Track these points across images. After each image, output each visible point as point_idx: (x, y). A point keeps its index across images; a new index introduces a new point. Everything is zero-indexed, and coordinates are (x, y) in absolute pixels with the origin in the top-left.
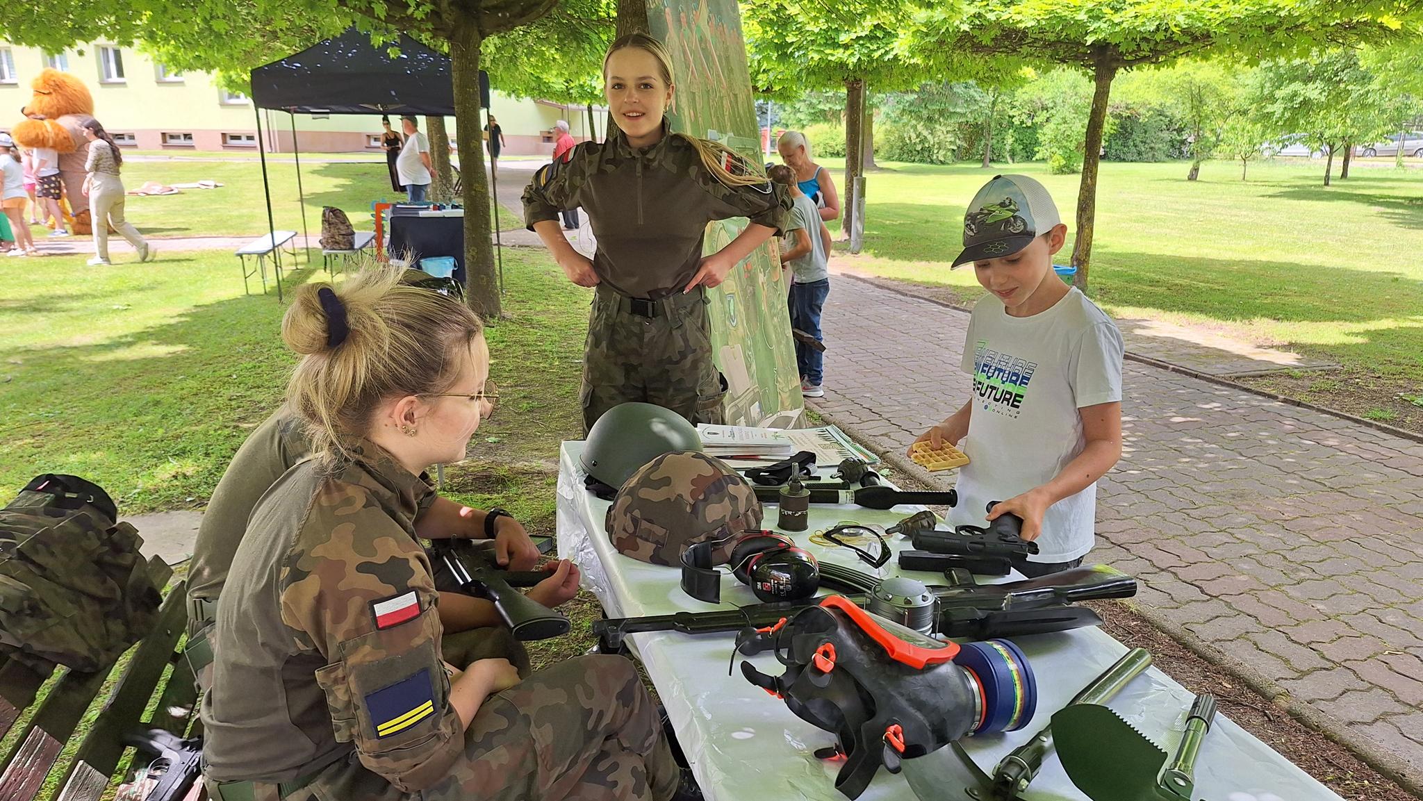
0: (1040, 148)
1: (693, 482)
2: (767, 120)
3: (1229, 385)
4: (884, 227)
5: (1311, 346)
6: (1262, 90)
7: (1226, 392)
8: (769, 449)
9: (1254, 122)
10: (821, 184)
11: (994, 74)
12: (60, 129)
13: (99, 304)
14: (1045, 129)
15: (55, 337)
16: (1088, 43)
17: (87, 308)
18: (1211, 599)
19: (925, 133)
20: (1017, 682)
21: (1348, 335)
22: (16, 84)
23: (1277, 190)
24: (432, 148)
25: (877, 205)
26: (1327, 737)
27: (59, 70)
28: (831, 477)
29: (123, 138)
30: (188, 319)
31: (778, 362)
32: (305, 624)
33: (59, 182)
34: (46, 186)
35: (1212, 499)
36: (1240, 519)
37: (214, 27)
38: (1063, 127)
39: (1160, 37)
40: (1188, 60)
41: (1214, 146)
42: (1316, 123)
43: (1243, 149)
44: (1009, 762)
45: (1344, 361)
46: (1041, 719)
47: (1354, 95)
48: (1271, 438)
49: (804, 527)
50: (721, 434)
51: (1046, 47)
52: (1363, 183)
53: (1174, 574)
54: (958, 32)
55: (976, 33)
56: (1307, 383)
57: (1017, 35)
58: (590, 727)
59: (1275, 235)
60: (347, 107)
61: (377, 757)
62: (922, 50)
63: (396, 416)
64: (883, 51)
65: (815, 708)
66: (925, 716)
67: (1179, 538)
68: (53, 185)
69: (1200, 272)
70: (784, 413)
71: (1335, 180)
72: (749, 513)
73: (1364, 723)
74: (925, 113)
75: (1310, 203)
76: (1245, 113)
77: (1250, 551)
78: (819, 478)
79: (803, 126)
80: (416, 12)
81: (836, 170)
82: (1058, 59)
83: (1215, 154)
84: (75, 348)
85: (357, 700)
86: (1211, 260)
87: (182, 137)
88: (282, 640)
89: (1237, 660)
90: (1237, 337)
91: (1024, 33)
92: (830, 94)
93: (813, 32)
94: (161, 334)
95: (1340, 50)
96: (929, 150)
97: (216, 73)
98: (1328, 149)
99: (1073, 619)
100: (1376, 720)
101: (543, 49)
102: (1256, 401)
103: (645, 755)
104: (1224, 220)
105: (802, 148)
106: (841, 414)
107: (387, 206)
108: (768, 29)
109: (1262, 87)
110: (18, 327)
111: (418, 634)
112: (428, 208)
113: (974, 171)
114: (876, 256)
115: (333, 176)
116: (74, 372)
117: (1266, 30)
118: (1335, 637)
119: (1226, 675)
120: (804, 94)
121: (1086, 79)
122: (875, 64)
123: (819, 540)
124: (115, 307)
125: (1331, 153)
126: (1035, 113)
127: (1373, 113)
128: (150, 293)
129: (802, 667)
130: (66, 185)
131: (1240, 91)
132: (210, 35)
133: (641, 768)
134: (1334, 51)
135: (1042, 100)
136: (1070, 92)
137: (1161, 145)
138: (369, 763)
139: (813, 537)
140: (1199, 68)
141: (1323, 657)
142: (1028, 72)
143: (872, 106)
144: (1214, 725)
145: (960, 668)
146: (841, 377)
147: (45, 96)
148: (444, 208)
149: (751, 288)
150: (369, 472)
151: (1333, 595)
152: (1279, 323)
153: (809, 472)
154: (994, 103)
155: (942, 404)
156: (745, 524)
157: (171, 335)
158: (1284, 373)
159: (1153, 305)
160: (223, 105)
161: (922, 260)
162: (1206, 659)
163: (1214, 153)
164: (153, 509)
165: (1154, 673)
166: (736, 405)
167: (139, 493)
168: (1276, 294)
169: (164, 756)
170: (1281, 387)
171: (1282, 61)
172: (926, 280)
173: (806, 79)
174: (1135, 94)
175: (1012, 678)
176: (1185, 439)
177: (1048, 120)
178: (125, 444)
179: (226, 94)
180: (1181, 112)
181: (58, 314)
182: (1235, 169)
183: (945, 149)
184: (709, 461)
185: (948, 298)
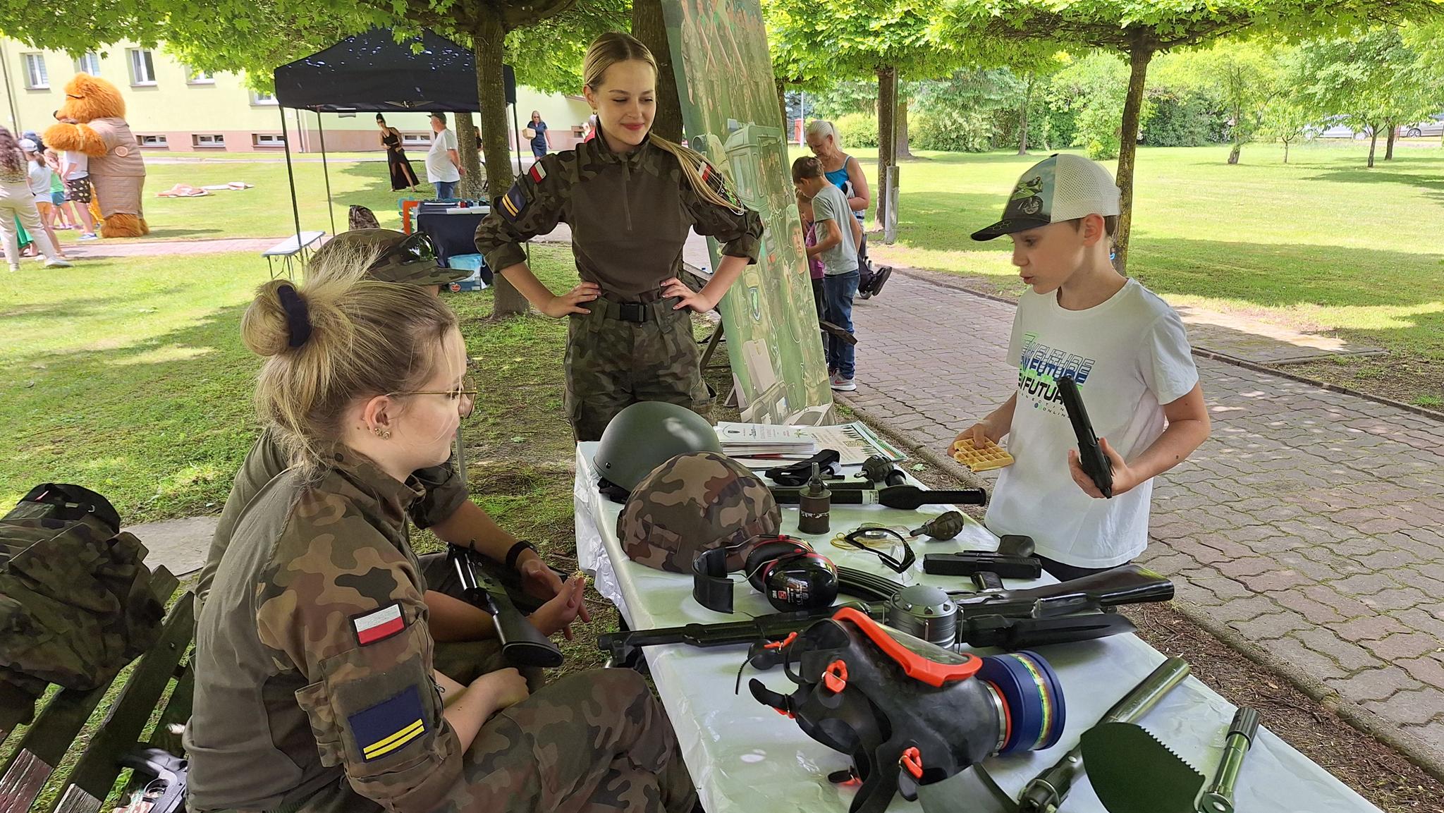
0: (1078, 134)
1: (707, 485)
2: (800, 111)
3: (1272, 373)
4: (918, 216)
5: (1357, 331)
6: (1303, 71)
7: (1269, 379)
8: (791, 448)
9: (1296, 104)
10: (850, 173)
11: (1029, 60)
12: (91, 133)
13: (126, 308)
14: (1082, 115)
15: (80, 341)
16: (1123, 26)
17: (113, 311)
18: (1255, 596)
19: (961, 120)
20: (1044, 698)
21: (1395, 319)
22: (48, 89)
23: (1320, 172)
24: (460, 145)
25: (912, 194)
26: (1379, 740)
27: (90, 74)
28: (855, 476)
29: (155, 140)
30: (214, 321)
31: (805, 357)
32: (282, 643)
33: (88, 186)
34: (75, 190)
35: (1255, 491)
36: (1286, 512)
37: (237, 26)
38: (1100, 113)
39: (1196, 17)
40: (1226, 41)
41: (1255, 129)
42: (1359, 104)
43: (1285, 131)
44: (1035, 786)
45: (1391, 346)
46: (1071, 735)
47: (1398, 75)
48: (1316, 426)
49: (827, 530)
50: (742, 432)
51: (1080, 31)
52: (1408, 164)
53: (1219, 570)
54: (989, 17)
55: (1009, 17)
56: (1353, 369)
57: (1050, 18)
58: (597, 746)
59: (1318, 218)
60: (372, 104)
61: (367, 781)
62: (954, 36)
63: (366, 418)
64: (914, 37)
65: (830, 728)
66: (945, 737)
67: (1222, 532)
68: (81, 189)
69: (1242, 257)
70: (812, 409)
71: (1379, 161)
72: (767, 516)
73: (1417, 725)
74: (960, 101)
75: (1355, 184)
76: (1286, 95)
77: (1296, 545)
78: (843, 477)
79: (837, 116)
80: (438, 7)
81: (870, 160)
82: (1093, 43)
83: (1256, 137)
84: (100, 352)
85: (341, 722)
86: (1253, 244)
87: (213, 139)
88: (262, 661)
89: (1283, 659)
90: (1281, 322)
91: (1058, 17)
92: (863, 83)
93: (843, 21)
94: (186, 337)
95: (1382, 28)
96: (965, 138)
97: (243, 73)
98: (1371, 130)
99: (1106, 627)
100: (1430, 721)
101: (571, 43)
102: (1301, 388)
103: (657, 772)
104: (1266, 203)
105: (830, 138)
106: (874, 409)
107: (414, 204)
108: (798, 18)
109: (1303, 68)
110: (44, 332)
111: (404, 650)
112: (456, 205)
113: (1011, 159)
114: (911, 246)
115: (364, 175)
116: (97, 376)
117: (1306, 8)
118: (1385, 634)
119: (1272, 675)
120: (836, 84)
121: (1122, 63)
122: (906, 52)
123: (842, 543)
124: (141, 311)
125: (1375, 134)
126: (1072, 98)
127: (1418, 92)
128: (177, 295)
129: (812, 686)
130: (96, 188)
131: (1281, 72)
132: (234, 34)
133: (654, 786)
134: (1375, 29)
135: (1079, 85)
136: (1107, 77)
137: (1200, 129)
138: (359, 787)
139: (835, 540)
140: (1238, 50)
141: (1373, 655)
142: (1062, 56)
143: (905, 95)
144: (1256, 740)
145: (982, 683)
146: (874, 370)
147: (78, 100)
148: (472, 205)
149: (776, 281)
150: (348, 479)
151: (1382, 590)
152: (1324, 308)
153: (832, 471)
154: (1029, 90)
155: (978, 396)
156: (762, 527)
157: (196, 337)
158: (1329, 360)
159: (1194, 292)
160: (253, 105)
161: (957, 250)
162: (1251, 658)
163: (1255, 135)
164: (171, 516)
165: (1193, 682)
166: (760, 401)
167: (158, 499)
168: (1319, 279)
169: (161, 777)
170: (1326, 374)
171: (1323, 41)
172: (961, 270)
173: (837, 68)
174: (1173, 77)
175: (1038, 694)
176: (1227, 430)
177: (1085, 105)
178: (146, 449)
179: (256, 95)
180: (1220, 94)
181: (84, 318)
182: (1277, 151)
183: (980, 137)
184: (723, 463)
185: (983, 288)
